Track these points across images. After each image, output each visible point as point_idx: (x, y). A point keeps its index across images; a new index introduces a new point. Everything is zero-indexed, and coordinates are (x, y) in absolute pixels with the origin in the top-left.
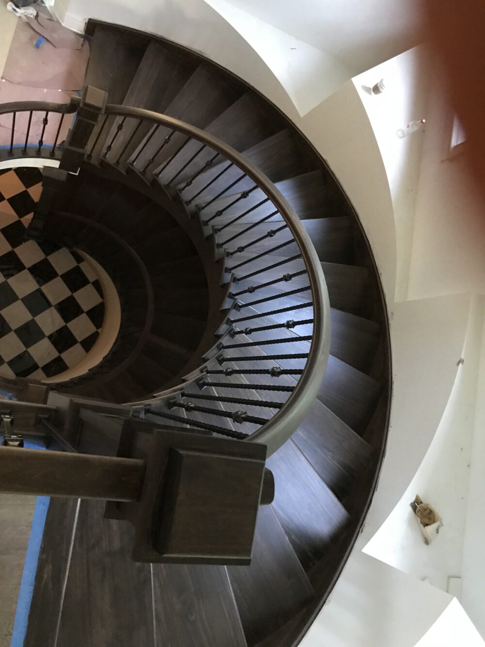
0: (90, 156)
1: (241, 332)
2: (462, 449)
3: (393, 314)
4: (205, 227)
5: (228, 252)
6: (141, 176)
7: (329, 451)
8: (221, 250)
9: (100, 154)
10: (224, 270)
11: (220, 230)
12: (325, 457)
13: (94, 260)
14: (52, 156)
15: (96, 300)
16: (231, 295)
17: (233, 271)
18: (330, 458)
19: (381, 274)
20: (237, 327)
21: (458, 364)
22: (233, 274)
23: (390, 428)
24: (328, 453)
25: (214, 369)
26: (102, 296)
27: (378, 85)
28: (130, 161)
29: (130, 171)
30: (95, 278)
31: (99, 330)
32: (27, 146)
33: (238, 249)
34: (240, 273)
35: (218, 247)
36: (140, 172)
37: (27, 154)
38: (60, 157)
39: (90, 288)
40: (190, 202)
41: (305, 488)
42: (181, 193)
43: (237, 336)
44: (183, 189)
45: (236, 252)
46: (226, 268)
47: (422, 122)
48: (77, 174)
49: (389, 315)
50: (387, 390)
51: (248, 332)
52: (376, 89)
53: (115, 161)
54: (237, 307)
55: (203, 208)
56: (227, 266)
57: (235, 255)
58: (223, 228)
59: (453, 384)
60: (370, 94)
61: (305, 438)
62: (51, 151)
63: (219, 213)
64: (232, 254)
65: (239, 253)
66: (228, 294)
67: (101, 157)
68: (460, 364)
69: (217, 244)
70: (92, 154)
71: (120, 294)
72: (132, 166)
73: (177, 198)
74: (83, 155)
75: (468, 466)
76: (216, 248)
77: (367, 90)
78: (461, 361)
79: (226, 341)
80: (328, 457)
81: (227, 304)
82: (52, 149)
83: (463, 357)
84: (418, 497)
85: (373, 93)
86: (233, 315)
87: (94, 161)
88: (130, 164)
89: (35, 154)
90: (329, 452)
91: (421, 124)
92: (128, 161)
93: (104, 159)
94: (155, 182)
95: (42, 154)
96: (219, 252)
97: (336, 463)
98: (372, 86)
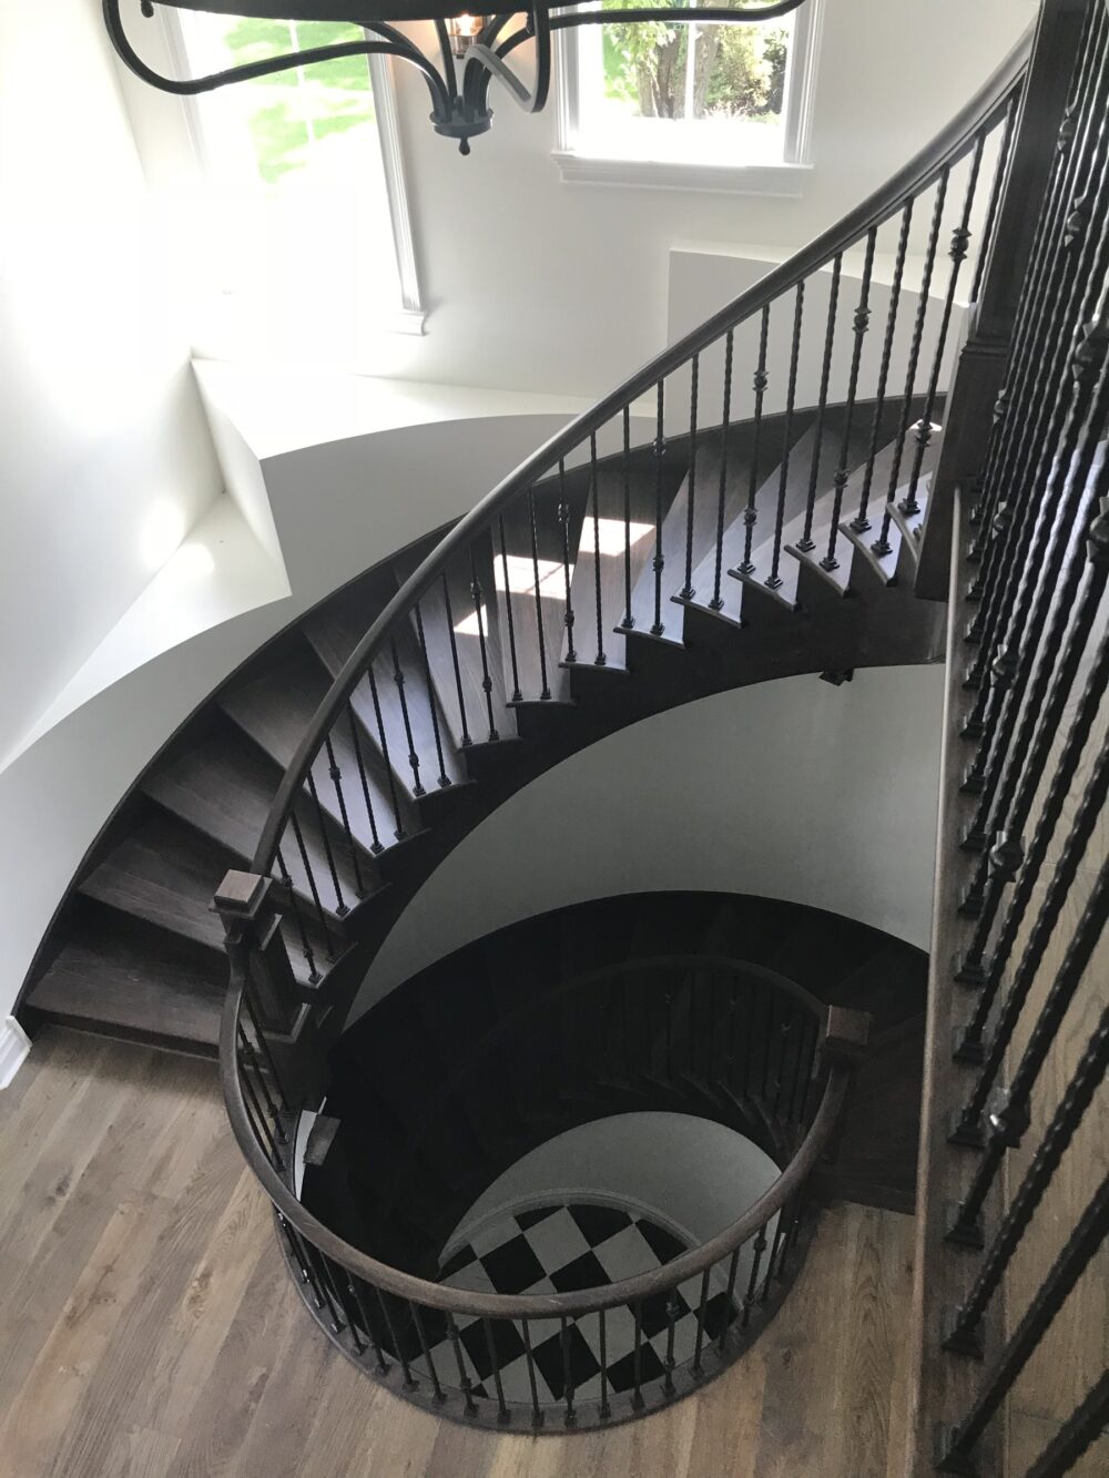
15: (562, 1221)
26: (554, 1209)
30: (512, 1220)
31: (635, 1218)
39: (533, 1235)
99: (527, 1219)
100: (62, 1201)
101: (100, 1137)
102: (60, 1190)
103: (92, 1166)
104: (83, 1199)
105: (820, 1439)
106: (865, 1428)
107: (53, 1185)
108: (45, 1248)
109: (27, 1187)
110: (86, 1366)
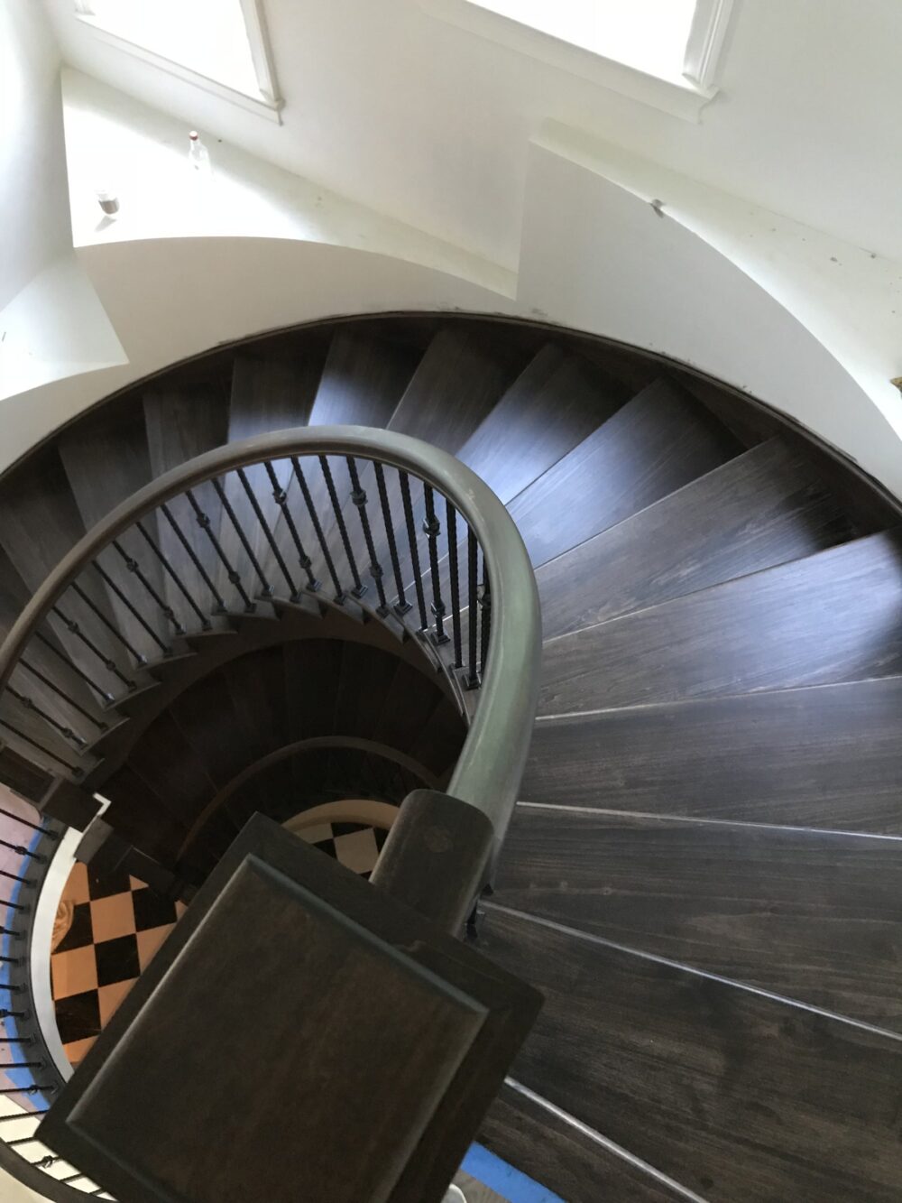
0: (76, 771)
1: (439, 624)
2: (833, 259)
3: (535, 311)
4: (257, 610)
5: (308, 588)
6: (137, 692)
7: (743, 526)
8: (304, 598)
9: (75, 751)
10: (338, 607)
11: (266, 587)
12: (754, 538)
13: (294, 818)
14: (56, 838)
15: (365, 839)
16: (382, 611)
17: (343, 590)
18: (758, 530)
19: (457, 308)
20: (432, 626)
21: (660, 213)
22: (348, 593)
23: (747, 390)
24: (746, 531)
26: (364, 827)
27: (101, 200)
28: (103, 703)
29: (123, 709)
30: (326, 828)
32: (22, 877)
33: (303, 567)
34: (347, 580)
35: (297, 602)
36: (130, 692)
37: (36, 881)
38: (62, 825)
39: (341, 843)
40: (205, 621)
41: (792, 604)
42: (183, 633)
43: (444, 633)
44: (178, 626)
45: (309, 572)
46: (335, 601)
47: (195, 138)
48: (107, 802)
49: (536, 317)
50: (674, 370)
52: (109, 207)
53: (97, 730)
55: (220, 602)
56: (333, 598)
57: (315, 577)
58: (263, 580)
59: (695, 236)
60: (114, 221)
61: (698, 566)
62: (46, 835)
63: (234, 577)
64: (312, 581)
65: (312, 569)
66: (377, 617)
67: (82, 753)
68: (662, 209)
69: (291, 600)
70: (74, 766)
71: (365, 795)
72: (113, 702)
73: (194, 643)
74: (66, 784)
75: (873, 257)
76: (296, 606)
77: (106, 223)
78: (656, 208)
79: (447, 658)
80: (754, 532)
82: (42, 834)
83: (649, 200)
84: (896, 379)
85: (112, 216)
87: (89, 766)
88: (108, 705)
89: (42, 867)
90: (745, 528)
91: (198, 140)
92: (102, 706)
93: (88, 748)
94: (156, 672)
95: (47, 853)
96: (306, 605)
97: (772, 522)
98: (103, 214)
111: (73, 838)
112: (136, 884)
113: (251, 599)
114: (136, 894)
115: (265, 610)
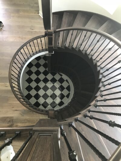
1: (107, 85)
8: (95, 61)
10: (97, 67)
11: (93, 55)
15: (67, 84)
17: (100, 66)
20: (106, 83)
22: (100, 67)
25: (100, 100)
26: (69, 83)
30: (66, 79)
31: (70, 92)
34: (102, 66)
36: (68, 47)
37: (40, 52)
38: (48, 50)
40: (83, 50)
42: (80, 48)
43: (106, 86)
45: (100, 60)
48: (53, 53)
51: (109, 84)
53: (61, 46)
54: (104, 77)
55: (87, 50)
57: (100, 61)
58: (94, 54)
62: (46, 49)
64: (99, 61)
65: (101, 60)
66: (100, 73)
70: (55, 46)
72: (66, 46)
74: (53, 47)
79: (102, 89)
81: (101, 76)
86: (103, 80)
87: (56, 48)
92: (64, 45)
93: (58, 47)
96: (94, 62)
99: (67, 81)
100: (31, 30)
101: (39, 31)
102: (32, 29)
103: (36, 31)
104: (32, 32)
105: (23, 116)
106: (26, 121)
107: (33, 28)
108: (25, 31)
109: (32, 26)
110: (15, 40)
111: (47, 52)
112: (47, 62)
113: (90, 54)
114: (46, 63)
115: (90, 57)
